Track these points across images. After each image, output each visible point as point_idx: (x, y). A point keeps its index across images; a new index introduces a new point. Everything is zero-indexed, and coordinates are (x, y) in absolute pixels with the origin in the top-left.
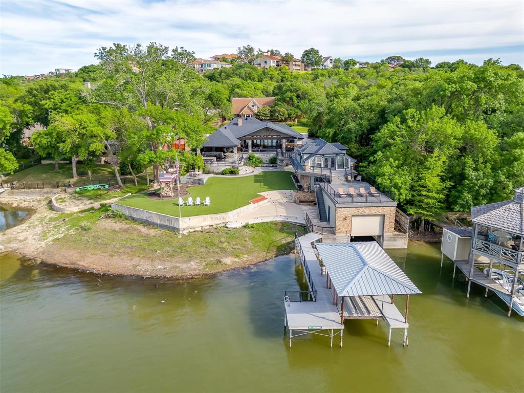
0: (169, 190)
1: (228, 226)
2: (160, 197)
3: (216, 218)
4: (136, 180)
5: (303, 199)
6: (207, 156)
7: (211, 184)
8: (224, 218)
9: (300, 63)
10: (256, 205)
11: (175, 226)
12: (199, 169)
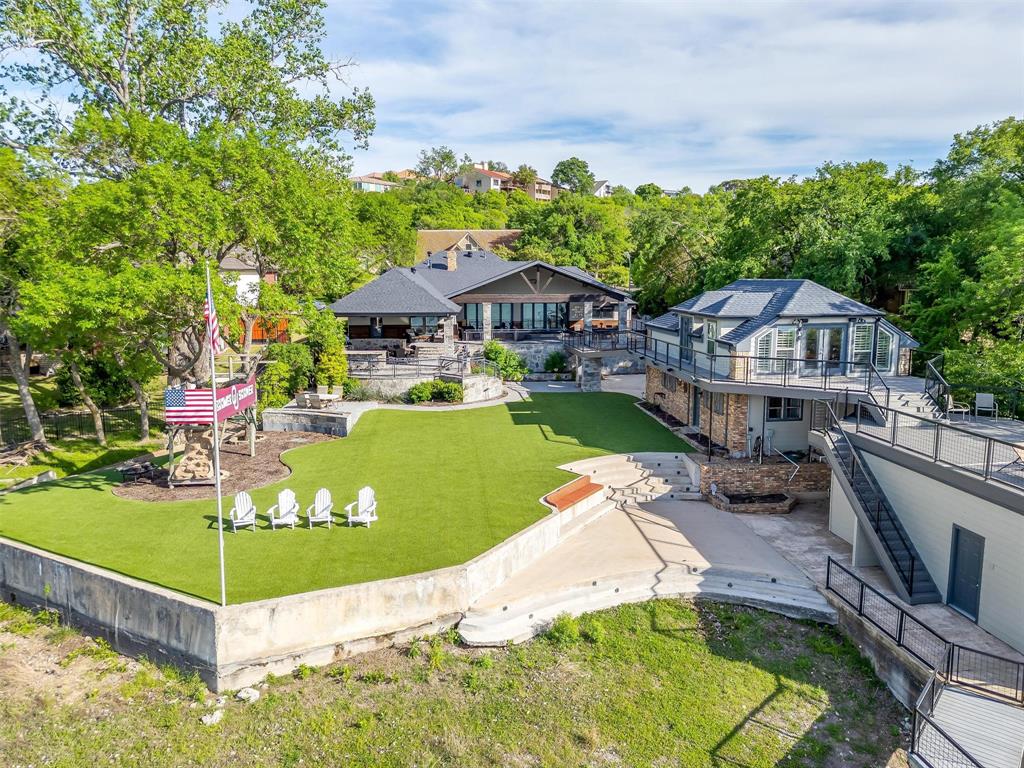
0: (203, 459)
1: (470, 637)
2: (165, 485)
3: (406, 598)
4: (99, 423)
5: (735, 486)
6: (356, 349)
7: (374, 433)
8: (446, 595)
9: (549, 188)
10: (567, 515)
11: (195, 650)
12: (330, 385)
